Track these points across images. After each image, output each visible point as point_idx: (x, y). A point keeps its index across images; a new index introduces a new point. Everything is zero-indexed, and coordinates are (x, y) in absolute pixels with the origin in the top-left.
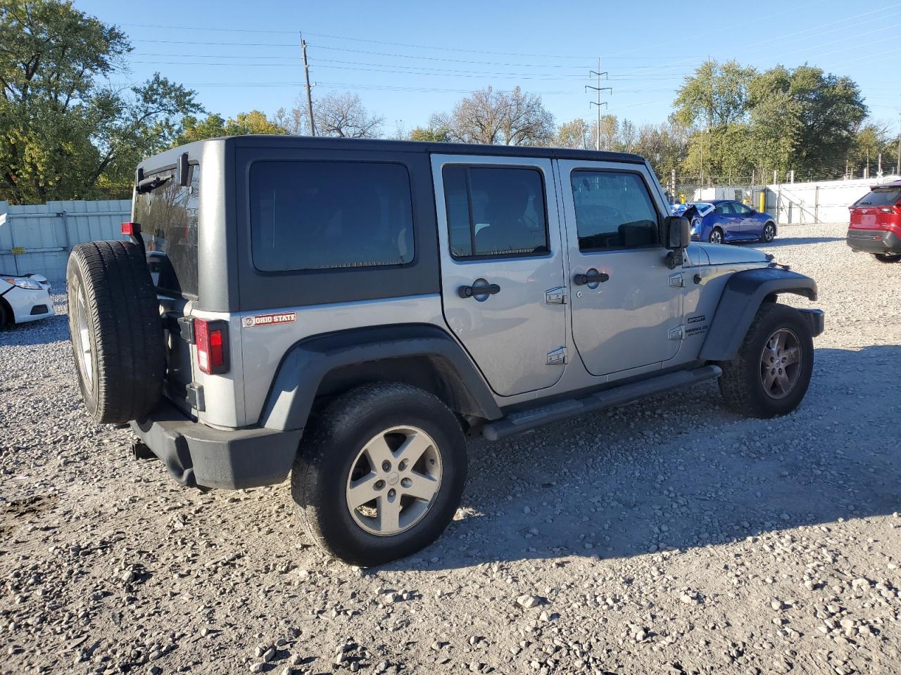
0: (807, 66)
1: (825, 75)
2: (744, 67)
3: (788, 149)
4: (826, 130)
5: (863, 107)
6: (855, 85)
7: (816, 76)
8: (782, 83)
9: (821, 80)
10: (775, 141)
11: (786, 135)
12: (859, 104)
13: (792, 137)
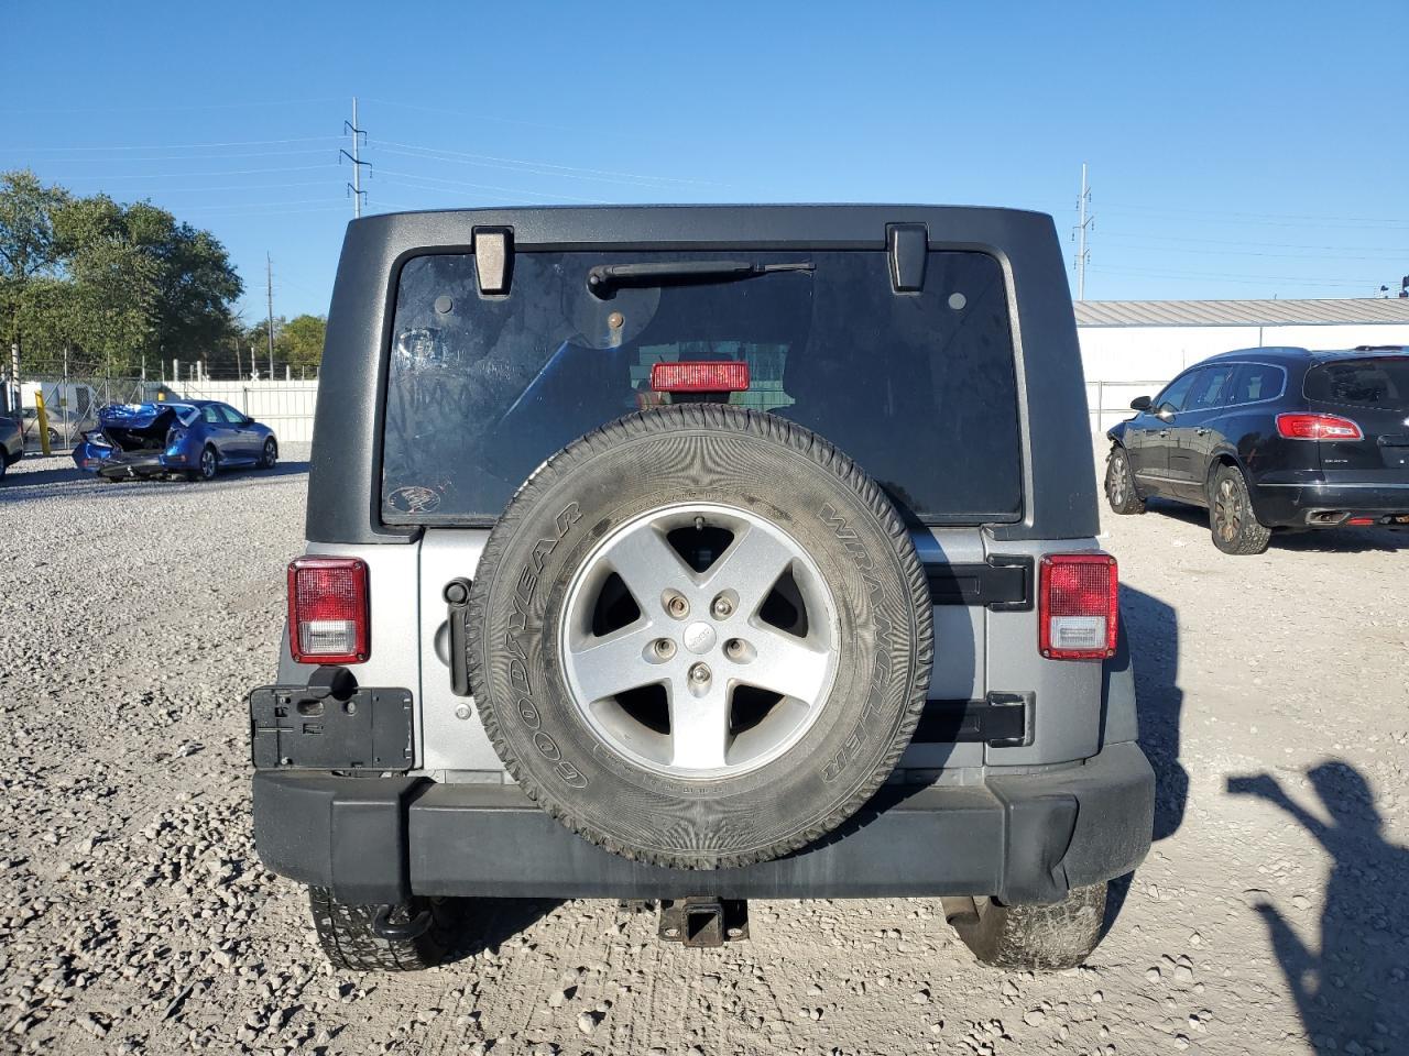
0: (150, 204)
1: (178, 224)
2: (46, 183)
3: (142, 328)
4: (186, 305)
5: (237, 278)
6: (220, 245)
7: (164, 221)
8: (115, 223)
9: (172, 228)
10: (119, 314)
11: (135, 306)
12: (230, 272)
13: (146, 310)
